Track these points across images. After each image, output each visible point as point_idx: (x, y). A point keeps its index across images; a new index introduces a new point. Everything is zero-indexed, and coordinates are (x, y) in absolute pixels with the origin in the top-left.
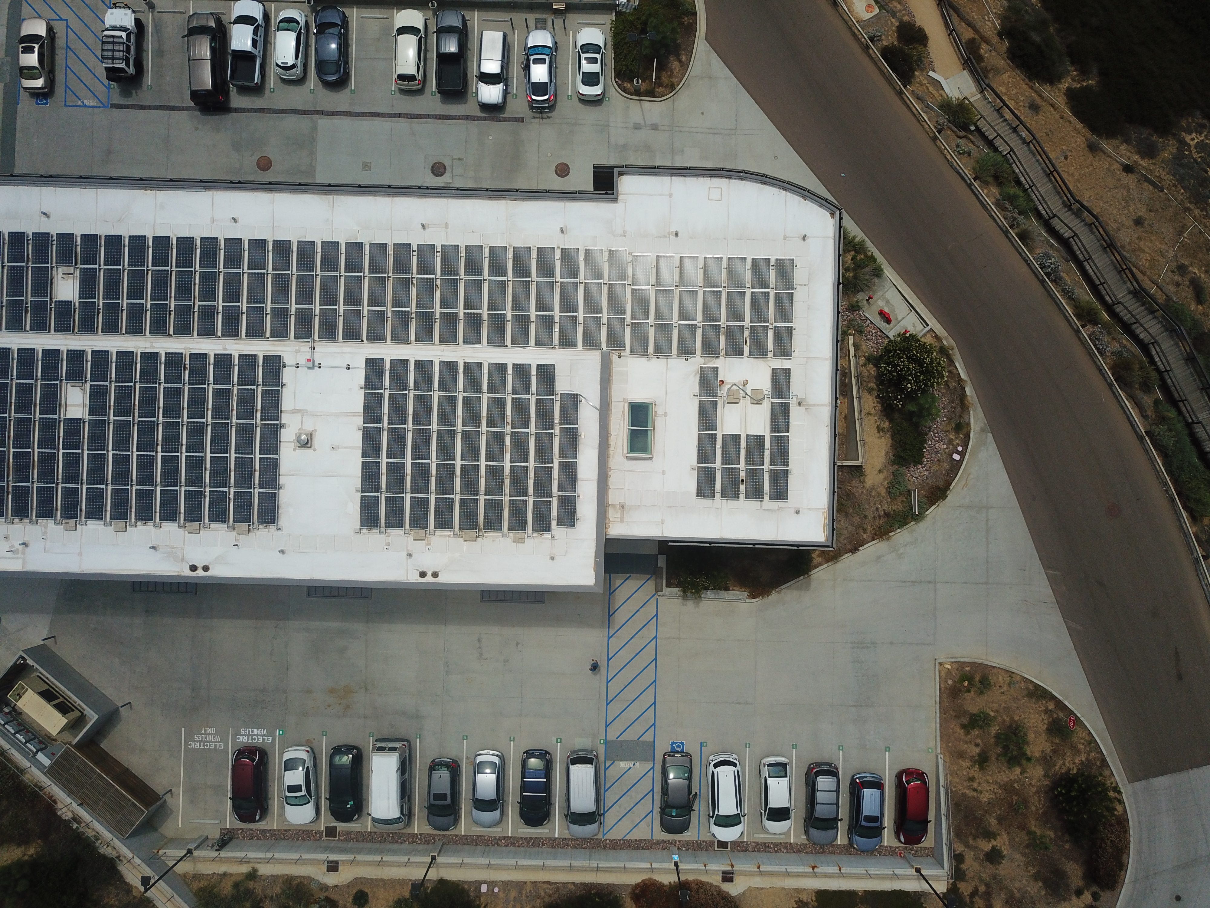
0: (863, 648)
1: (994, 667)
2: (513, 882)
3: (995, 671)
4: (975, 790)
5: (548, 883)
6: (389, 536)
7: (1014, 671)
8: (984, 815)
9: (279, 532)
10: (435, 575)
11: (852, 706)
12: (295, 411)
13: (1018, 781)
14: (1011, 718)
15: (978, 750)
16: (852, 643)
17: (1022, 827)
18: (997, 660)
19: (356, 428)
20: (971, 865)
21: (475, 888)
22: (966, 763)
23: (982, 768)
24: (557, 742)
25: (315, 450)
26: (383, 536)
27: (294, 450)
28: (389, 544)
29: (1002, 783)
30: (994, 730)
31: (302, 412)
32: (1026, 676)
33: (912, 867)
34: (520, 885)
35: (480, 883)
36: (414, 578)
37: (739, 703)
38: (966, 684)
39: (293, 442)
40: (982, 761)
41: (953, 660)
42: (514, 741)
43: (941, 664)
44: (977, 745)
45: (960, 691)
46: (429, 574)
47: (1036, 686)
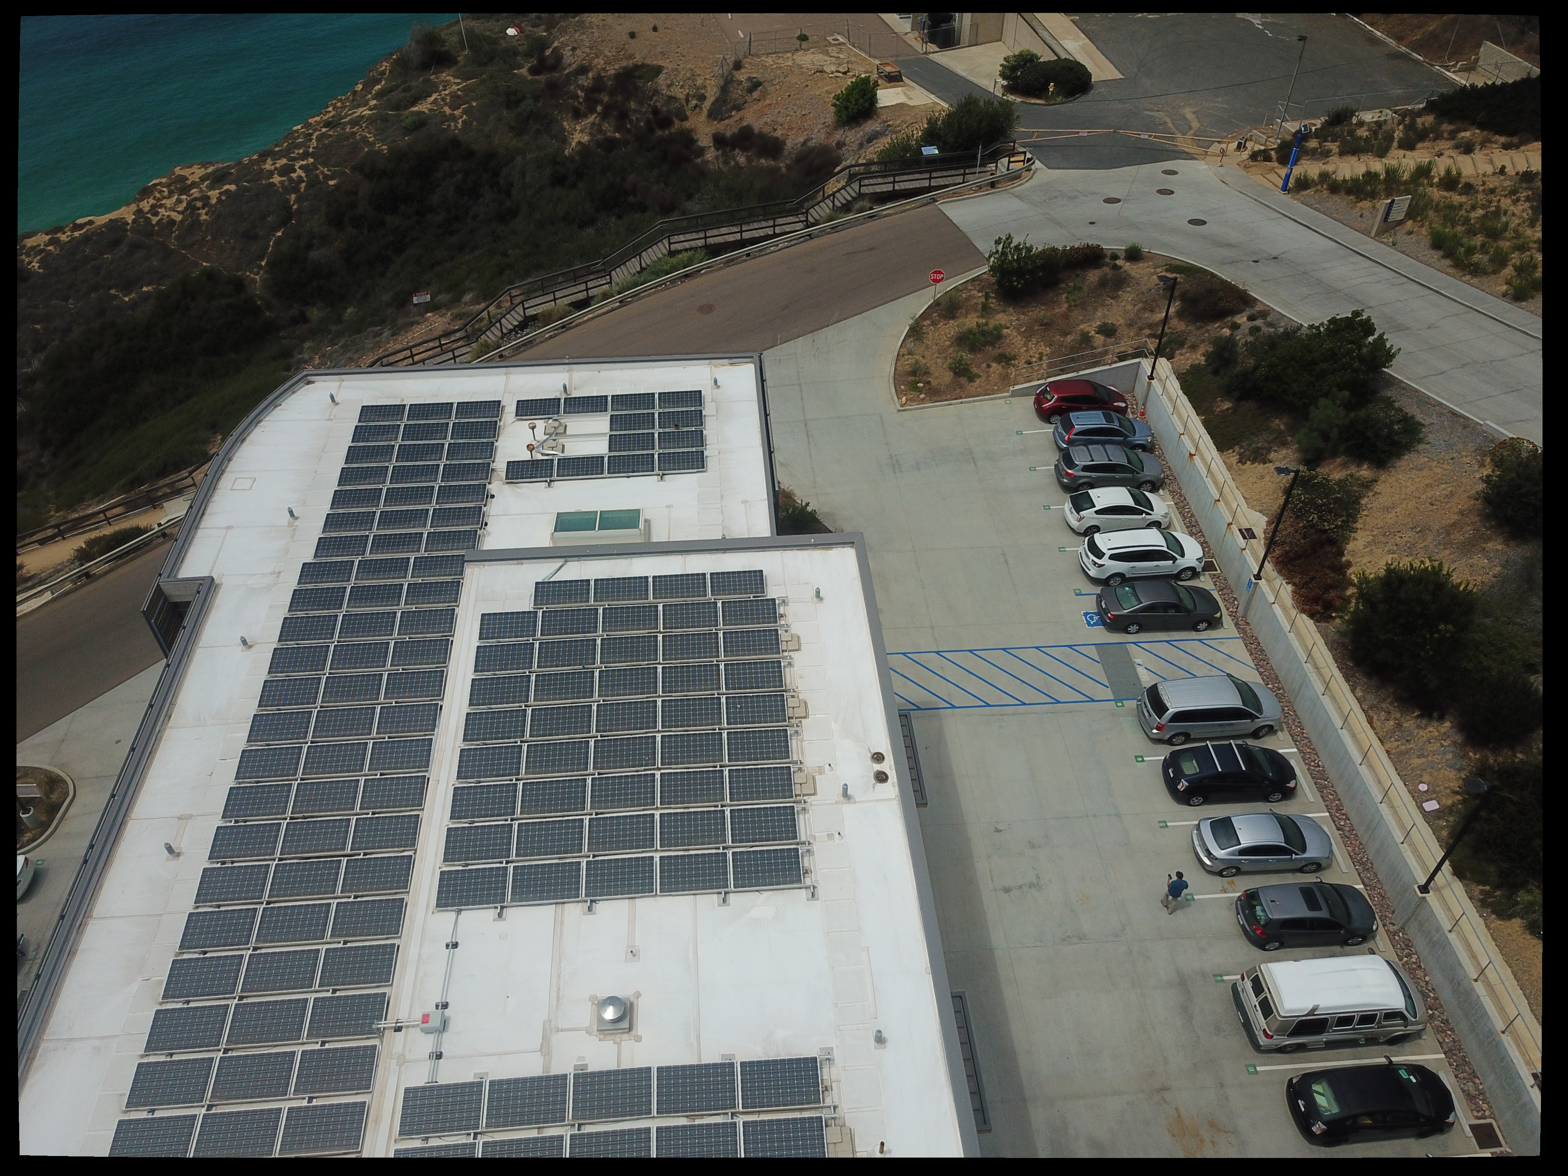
0: (899, 464)
1: (895, 370)
2: (1396, 769)
3: (899, 368)
4: (1040, 359)
5: (1370, 722)
6: (814, 838)
7: (896, 353)
8: (1066, 347)
9: (837, 1055)
10: (878, 757)
11: (976, 465)
12: (546, 1048)
13: (1017, 329)
14: (949, 346)
15: (994, 365)
16: (895, 473)
17: (1066, 316)
18: (888, 368)
19: (590, 917)
20: (1125, 345)
21: (1439, 818)
22: (1012, 372)
23: (1014, 358)
24: (1143, 761)
25: (638, 995)
26: (815, 847)
27: (639, 1039)
28: (830, 836)
29: (1024, 339)
30: (967, 356)
31: (549, 1031)
32: (899, 344)
33: (1150, 384)
34: (1397, 758)
35: (1425, 815)
36: (891, 789)
37: (1006, 561)
38: (921, 385)
39: (619, 1044)
40: (1006, 359)
41: (896, 398)
42: (1165, 822)
43: (902, 405)
44: (989, 366)
45: (930, 389)
46: (877, 767)
47: (908, 336)
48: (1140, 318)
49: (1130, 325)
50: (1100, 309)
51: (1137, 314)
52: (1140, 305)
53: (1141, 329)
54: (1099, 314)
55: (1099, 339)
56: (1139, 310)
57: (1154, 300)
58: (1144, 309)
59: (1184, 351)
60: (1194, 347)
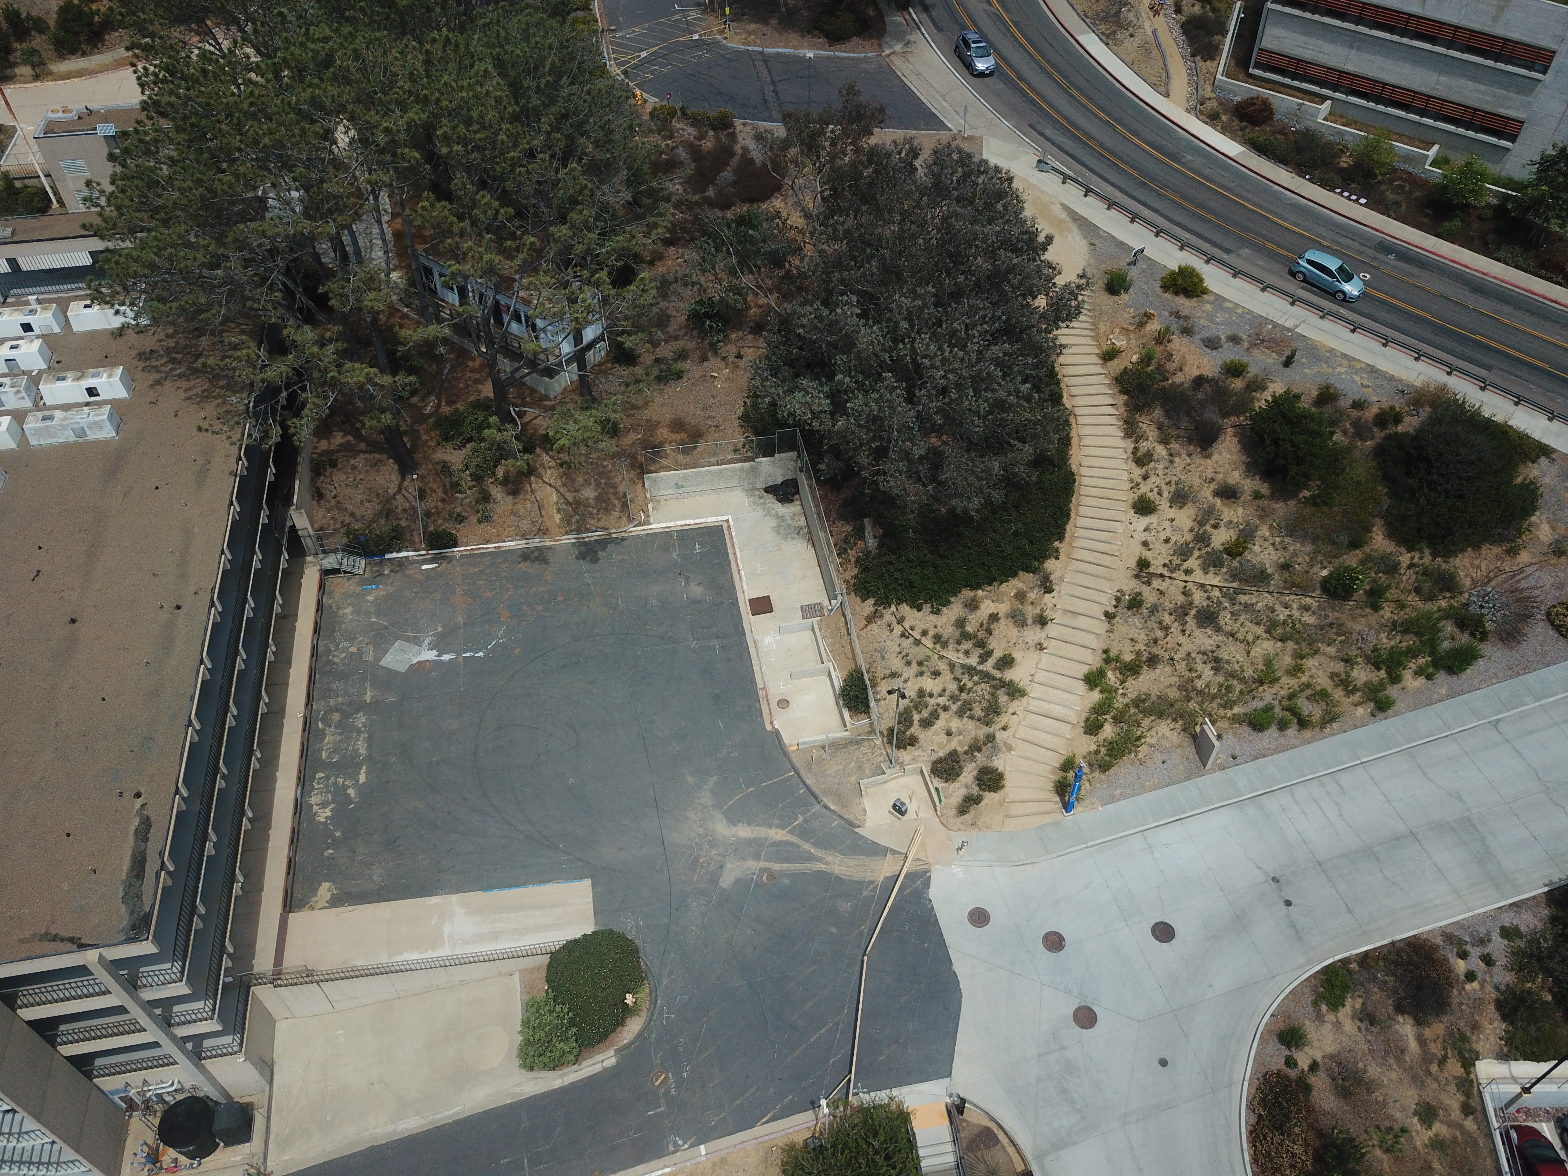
48: (1412, 1068)
49: (1423, 1085)
50: (1391, 1111)
51: (1405, 1069)
52: (1392, 1061)
53: (1429, 1073)
54: (1398, 1115)
55: (1437, 1127)
56: (1399, 1065)
57: (1387, 1042)
58: (1398, 1059)
59: (1474, 1038)
60: (1475, 1027)
